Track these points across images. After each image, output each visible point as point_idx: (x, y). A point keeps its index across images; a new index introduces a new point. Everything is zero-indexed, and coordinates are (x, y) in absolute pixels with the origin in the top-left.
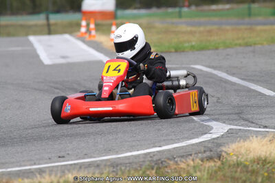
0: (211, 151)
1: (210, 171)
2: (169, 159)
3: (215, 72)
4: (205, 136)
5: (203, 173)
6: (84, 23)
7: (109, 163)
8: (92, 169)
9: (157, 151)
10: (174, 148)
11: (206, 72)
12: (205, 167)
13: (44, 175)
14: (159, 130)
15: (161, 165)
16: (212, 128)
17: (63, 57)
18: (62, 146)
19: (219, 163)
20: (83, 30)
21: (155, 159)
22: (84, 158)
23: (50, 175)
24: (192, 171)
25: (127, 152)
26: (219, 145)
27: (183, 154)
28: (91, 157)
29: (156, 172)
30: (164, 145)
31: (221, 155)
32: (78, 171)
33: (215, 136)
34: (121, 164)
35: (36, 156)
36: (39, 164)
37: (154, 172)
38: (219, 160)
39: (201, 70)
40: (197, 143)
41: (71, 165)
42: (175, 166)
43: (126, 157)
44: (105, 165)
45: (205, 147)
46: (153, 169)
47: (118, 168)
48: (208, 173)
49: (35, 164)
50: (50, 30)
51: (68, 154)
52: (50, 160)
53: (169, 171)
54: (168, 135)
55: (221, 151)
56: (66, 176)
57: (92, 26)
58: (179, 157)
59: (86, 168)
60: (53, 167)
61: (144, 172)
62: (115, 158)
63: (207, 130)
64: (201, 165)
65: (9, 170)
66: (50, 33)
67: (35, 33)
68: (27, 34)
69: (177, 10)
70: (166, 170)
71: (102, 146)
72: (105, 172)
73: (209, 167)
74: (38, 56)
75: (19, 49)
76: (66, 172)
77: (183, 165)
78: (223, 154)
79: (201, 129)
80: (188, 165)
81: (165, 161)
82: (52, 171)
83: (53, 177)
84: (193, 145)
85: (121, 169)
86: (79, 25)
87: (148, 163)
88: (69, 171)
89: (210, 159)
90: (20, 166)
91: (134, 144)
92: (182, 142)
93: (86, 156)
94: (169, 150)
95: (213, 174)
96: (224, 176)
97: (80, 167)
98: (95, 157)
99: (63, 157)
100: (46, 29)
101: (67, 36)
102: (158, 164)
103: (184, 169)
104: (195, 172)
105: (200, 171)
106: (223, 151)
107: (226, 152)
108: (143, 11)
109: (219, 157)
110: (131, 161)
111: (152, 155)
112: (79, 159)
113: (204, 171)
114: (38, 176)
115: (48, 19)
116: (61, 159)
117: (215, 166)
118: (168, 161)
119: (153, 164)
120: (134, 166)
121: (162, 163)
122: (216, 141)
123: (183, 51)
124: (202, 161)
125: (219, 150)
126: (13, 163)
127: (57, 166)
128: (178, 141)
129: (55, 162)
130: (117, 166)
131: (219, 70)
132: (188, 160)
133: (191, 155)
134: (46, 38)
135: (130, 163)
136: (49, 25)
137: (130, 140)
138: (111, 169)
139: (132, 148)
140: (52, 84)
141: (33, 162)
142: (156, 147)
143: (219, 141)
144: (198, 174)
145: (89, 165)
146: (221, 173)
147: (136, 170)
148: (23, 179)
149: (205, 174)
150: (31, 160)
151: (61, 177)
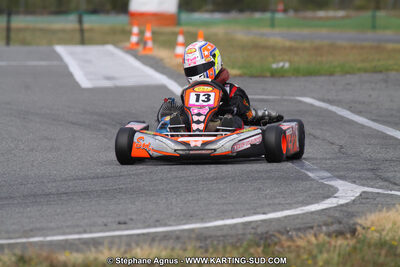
0: (340, 223)
1: (342, 253)
2: (279, 232)
3: (333, 108)
4: (329, 201)
5: (332, 254)
6: (135, 30)
8: (169, 243)
9: (262, 220)
10: (285, 217)
12: (335, 246)
13: (101, 248)
14: (260, 189)
15: (269, 240)
16: (337, 190)
17: (108, 78)
18: (121, 207)
19: (353, 241)
20: (134, 39)
21: (259, 231)
22: (155, 226)
23: (110, 249)
24: (315, 251)
25: (216, 220)
26: (351, 215)
27: (299, 226)
28: (165, 225)
29: (263, 251)
30: (271, 212)
31: (355, 230)
32: (150, 244)
33: (343, 201)
34: (211, 237)
35: (85, 221)
36: (91, 232)
37: (260, 250)
38: (354, 236)
40: (317, 211)
41: (138, 235)
42: (289, 243)
43: (217, 227)
44: (189, 238)
45: (329, 216)
46: (258, 246)
47: (208, 242)
48: (339, 255)
49: (85, 232)
51: (131, 219)
52: (106, 227)
53: (281, 250)
54: (273, 197)
55: (355, 224)
56: (133, 252)
57: (149, 34)
58: (294, 230)
59: (160, 240)
60: (112, 237)
61: (246, 250)
63: (331, 192)
64: (329, 242)
65: (49, 239)
66: (83, 42)
68: (51, 43)
69: (268, 15)
70: (277, 248)
71: (179, 210)
72: (189, 248)
73: (340, 246)
74: (70, 75)
76: (133, 245)
77: (300, 243)
78: (358, 228)
79: (321, 191)
80: (309, 242)
81: (274, 236)
83: (114, 252)
84: (312, 213)
85: (212, 244)
88: (137, 244)
89: (340, 234)
90: (64, 233)
91: (225, 208)
93: (158, 223)
94: (278, 220)
95: (346, 256)
96: (363, 259)
97: (153, 240)
98: (170, 225)
99: (125, 223)
100: (77, 36)
101: (110, 48)
102: (266, 239)
103: (304, 248)
104: (321, 253)
105: (328, 252)
106: (357, 223)
107: (361, 225)
108: (218, 16)
109: (353, 232)
110: (225, 232)
111: (254, 225)
112: (149, 226)
113: (334, 252)
114: (93, 250)
115: (80, 21)
116: (123, 226)
117: (348, 245)
118: (279, 236)
119: (258, 239)
120: (230, 241)
121: (270, 238)
122: (345, 209)
124: (329, 236)
125: (351, 222)
126: (53, 229)
129: (114, 230)
130: (206, 239)
131: (338, 106)
132: (307, 234)
133: (312, 228)
134: (79, 49)
135: (224, 236)
136: (82, 31)
137: (219, 202)
138: (198, 244)
139: (223, 215)
141: (82, 230)
142: (258, 213)
143: (350, 210)
144: (326, 256)
145: (165, 236)
146: (358, 256)
147: (234, 246)
148: (71, 253)
149: (336, 256)
150: (78, 226)
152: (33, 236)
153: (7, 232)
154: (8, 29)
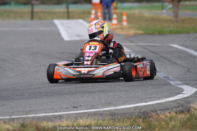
0: (183, 106)
1: (182, 121)
2: (152, 111)
3: (187, 50)
4: (179, 95)
5: (176, 122)
6: (93, 12)
7: (109, 113)
8: (97, 117)
9: (144, 106)
10: (156, 104)
11: (181, 49)
12: (178, 118)
13: (62, 120)
14: (145, 90)
15: (146, 115)
16: (183, 90)
17: (78, 36)
18: (76, 99)
19: (188, 116)
20: (93, 16)
21: (142, 111)
22: (91, 109)
23: (67, 120)
24: (168, 121)
25: (122, 105)
26: (189, 103)
27: (162, 108)
28: (96, 108)
29: (143, 120)
30: (149, 101)
31: (190, 110)
32: (87, 118)
33: (185, 96)
34: (118, 114)
35: (57, 106)
36: (59, 112)
37: (141, 120)
38: (189, 113)
39: (177, 48)
40: (172, 101)
41: (82, 113)
42: (157, 117)
43: (121, 109)
44: (106, 115)
45: (178, 103)
46: (140, 118)
47: (116, 116)
48: (180, 122)
49: (56, 112)
50: (69, 16)
51: (80, 105)
52: (67, 109)
53: (152, 120)
54: (152, 94)
55: (190, 107)
56: (79, 121)
57: (99, 14)
58: (159, 110)
59: (92, 116)
60: (69, 114)
61: (134, 120)
62: (114, 110)
63: (180, 91)
64: (176, 116)
65: (38, 115)
66: (69, 18)
67: (58, 18)
68: (53, 19)
69: (160, 4)
70: (150, 119)
71: (104, 101)
72: (106, 119)
73: (181, 118)
74: (60, 34)
75: (47, 29)
76: (79, 118)
77: (162, 116)
78: (192, 109)
79: (176, 91)
80: (166, 116)
81: (149, 113)
82: (69, 117)
83: (69, 121)
84: (170, 102)
85: (117, 117)
86: (90, 13)
87: (136, 114)
88: (81, 117)
89: (182, 112)
90: (46, 113)
91: (127, 99)
92: (162, 99)
93: (93, 107)
94: (152, 105)
95: (184, 123)
96: (192, 124)
97: (89, 115)
98: (99, 108)
99: (77, 107)
100: (66, 15)
101: (81, 21)
102: (145, 115)
103: (163, 119)
104: (171, 121)
105: (175, 121)
106: (191, 107)
107: (193, 108)
108: (136, 5)
109: (189, 111)
110: (125, 111)
111: (140, 108)
112: (88, 109)
113: (178, 121)
114: (59, 120)
115: (68, 8)
116: (75, 109)
117: (186, 117)
118: (151, 113)
119: (141, 115)
120: (128, 116)
121: (147, 114)
122: (186, 99)
123: (164, 34)
124: (176, 114)
125: (188, 106)
126: (41, 110)
127: (72, 114)
128: (159, 98)
129: (70, 111)
130: (115, 115)
131: (189, 48)
132: (166, 112)
133: (168, 109)
134: (66, 22)
135: (124, 113)
136: (68, 12)
137: (125, 96)
138: (111, 117)
139: (125, 103)
140: (70, 55)
141: (55, 111)
142: (143, 102)
143: (189, 100)
144: (173, 123)
145: (95, 114)
146: (190, 123)
147: (128, 118)
148: (47, 122)
149: (178, 123)
150: (54, 109)
151: (74, 122)
152: (30, 114)
153: (18, 112)
154: (32, 12)
